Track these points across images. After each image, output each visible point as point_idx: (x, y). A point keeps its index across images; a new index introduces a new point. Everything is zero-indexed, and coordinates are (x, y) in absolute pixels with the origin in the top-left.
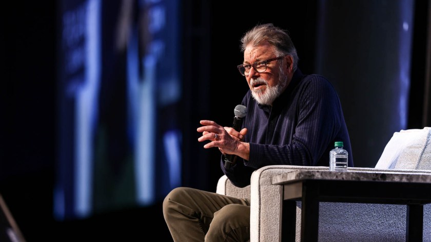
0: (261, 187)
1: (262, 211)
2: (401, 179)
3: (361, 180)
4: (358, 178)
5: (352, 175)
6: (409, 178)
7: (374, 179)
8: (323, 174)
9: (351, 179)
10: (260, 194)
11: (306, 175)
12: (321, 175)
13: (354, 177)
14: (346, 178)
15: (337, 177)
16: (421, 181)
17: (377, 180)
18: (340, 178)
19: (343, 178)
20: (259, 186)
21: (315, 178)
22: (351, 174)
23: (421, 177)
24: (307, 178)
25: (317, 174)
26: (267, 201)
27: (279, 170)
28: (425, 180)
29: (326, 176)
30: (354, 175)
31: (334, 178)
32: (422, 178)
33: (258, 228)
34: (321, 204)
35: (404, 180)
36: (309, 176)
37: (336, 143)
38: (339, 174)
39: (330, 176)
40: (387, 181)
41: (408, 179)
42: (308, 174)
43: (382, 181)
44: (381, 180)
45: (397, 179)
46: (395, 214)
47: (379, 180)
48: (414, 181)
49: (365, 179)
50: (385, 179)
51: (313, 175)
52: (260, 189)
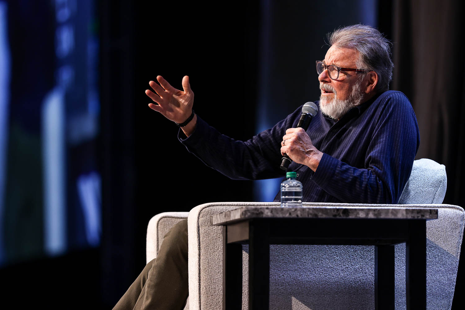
0: (200, 229)
1: (202, 258)
2: (367, 214)
3: (319, 217)
4: (316, 215)
5: (308, 212)
6: (376, 213)
7: (335, 216)
8: (273, 212)
9: (307, 216)
10: (199, 237)
11: (253, 213)
12: (272, 212)
13: (311, 214)
14: (301, 215)
15: (290, 214)
17: (338, 217)
18: (294, 216)
19: (297, 216)
20: (198, 227)
21: (264, 216)
22: (307, 210)
23: (390, 211)
24: (254, 216)
25: (266, 211)
26: (207, 246)
27: (221, 207)
28: (396, 215)
29: (277, 214)
30: (311, 212)
31: (287, 215)
32: (392, 213)
33: (197, 278)
34: (272, 247)
35: (371, 216)
36: (257, 214)
37: (288, 173)
38: (293, 210)
39: (282, 213)
40: (351, 217)
41: (375, 215)
42: (256, 212)
43: (345, 217)
44: (343, 216)
45: (362, 215)
46: (361, 258)
47: (340, 216)
48: (383, 216)
49: (324, 216)
50: (348, 215)
51: (262, 213)
52: (199, 230)
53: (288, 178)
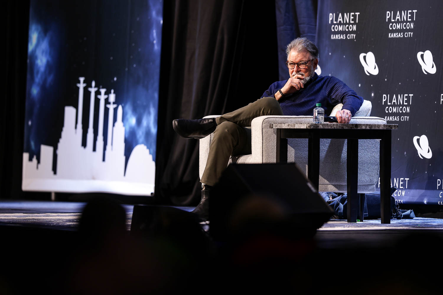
2: (366, 127)
4: (343, 127)
6: (370, 126)
7: (351, 128)
8: (324, 126)
9: (339, 128)
12: (323, 126)
13: (340, 127)
15: (331, 127)
16: (377, 128)
17: (353, 129)
18: (333, 128)
19: (334, 128)
21: (319, 128)
23: (377, 126)
24: (315, 128)
25: (320, 125)
28: (379, 128)
29: (325, 127)
30: (341, 126)
31: (330, 128)
35: (368, 128)
36: (316, 127)
38: (332, 125)
39: (328, 126)
40: (358, 128)
41: (369, 127)
42: (315, 126)
43: (356, 129)
44: (355, 128)
45: (364, 128)
48: (373, 128)
49: (347, 128)
50: (357, 128)
51: (318, 126)
53: (317, 106)
